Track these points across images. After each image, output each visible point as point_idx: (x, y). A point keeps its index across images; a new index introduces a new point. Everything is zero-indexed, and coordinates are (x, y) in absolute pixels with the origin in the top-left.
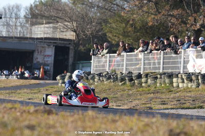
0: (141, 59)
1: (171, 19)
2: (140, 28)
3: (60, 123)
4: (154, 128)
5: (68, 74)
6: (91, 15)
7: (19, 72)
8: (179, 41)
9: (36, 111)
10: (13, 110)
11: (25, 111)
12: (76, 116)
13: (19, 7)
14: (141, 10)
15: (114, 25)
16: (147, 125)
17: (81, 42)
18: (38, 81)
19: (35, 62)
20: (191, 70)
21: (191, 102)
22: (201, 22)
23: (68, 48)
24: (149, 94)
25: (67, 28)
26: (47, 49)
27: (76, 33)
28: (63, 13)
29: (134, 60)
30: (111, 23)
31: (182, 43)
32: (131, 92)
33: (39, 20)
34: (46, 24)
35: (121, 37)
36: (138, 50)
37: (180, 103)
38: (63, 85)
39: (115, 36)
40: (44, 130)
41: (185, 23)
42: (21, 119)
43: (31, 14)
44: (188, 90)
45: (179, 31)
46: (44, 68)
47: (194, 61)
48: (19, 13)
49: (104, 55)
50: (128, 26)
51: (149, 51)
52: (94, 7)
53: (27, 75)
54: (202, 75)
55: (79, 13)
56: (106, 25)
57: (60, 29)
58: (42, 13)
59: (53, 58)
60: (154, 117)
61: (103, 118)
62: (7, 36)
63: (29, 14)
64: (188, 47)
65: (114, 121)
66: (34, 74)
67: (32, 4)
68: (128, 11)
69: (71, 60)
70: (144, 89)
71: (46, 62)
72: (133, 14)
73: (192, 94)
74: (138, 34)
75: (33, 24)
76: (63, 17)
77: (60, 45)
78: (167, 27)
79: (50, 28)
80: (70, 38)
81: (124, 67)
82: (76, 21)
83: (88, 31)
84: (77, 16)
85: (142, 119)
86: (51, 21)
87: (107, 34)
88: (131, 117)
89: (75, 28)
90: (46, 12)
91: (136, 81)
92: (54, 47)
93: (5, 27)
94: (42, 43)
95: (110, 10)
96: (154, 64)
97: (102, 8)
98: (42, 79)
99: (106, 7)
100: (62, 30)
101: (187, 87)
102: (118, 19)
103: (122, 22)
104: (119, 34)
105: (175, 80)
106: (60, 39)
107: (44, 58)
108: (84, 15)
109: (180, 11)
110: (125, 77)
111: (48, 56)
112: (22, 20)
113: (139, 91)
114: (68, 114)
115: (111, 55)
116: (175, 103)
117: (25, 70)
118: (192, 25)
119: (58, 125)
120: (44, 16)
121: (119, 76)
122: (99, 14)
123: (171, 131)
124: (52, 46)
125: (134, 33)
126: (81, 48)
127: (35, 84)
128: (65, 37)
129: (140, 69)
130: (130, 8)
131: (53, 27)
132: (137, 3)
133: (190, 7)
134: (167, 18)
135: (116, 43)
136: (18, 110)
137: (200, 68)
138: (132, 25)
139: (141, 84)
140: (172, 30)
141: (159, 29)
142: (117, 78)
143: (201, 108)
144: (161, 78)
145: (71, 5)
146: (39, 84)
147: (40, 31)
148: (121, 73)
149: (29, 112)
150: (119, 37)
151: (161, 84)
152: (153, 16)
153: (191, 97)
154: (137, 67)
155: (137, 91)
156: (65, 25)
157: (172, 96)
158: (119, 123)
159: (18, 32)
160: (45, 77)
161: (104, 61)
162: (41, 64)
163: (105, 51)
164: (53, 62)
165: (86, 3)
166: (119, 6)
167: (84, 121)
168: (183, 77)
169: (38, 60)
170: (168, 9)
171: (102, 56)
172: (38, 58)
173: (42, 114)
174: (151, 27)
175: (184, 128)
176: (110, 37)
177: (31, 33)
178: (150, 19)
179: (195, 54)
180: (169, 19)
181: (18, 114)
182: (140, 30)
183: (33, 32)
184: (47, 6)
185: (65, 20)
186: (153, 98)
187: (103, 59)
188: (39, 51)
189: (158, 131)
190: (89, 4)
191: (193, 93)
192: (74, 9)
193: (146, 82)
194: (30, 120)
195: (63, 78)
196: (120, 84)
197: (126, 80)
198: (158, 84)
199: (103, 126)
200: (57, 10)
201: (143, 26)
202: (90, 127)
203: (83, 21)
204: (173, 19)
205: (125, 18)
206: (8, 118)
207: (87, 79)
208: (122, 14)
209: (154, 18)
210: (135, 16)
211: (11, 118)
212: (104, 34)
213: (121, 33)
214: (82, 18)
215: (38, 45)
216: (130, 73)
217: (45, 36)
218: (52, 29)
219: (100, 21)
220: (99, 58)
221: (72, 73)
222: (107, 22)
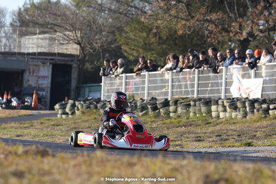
0: (168, 80)
1: (208, 26)
2: (167, 38)
3: (59, 167)
4: (185, 173)
5: (71, 102)
6: (100, 21)
7: (5, 100)
8: (218, 55)
9: (26, 152)
11: (10, 152)
12: (80, 159)
13: (3, 11)
14: (167, 15)
15: (131, 35)
16: (175, 169)
17: (87, 58)
18: (29, 112)
19: (25, 85)
20: (235, 94)
21: (235, 137)
22: (249, 29)
23: (70, 66)
24: (178, 127)
25: (69, 40)
26: (42, 69)
27: (81, 46)
28: (63, 19)
29: (158, 81)
30: (127, 33)
31: (224, 59)
32: (155, 125)
33: (31, 29)
34: (40, 34)
35: (141, 50)
36: (165, 68)
37: (221, 140)
38: (64, 116)
39: (133, 49)
40: (37, 178)
41: (228, 31)
42: (5, 163)
44: (232, 121)
45: (219, 42)
46: (37, 94)
47: (240, 82)
48: (3, 20)
49: (118, 75)
50: (150, 36)
51: (178, 69)
52: (104, 11)
53: (14, 103)
54: (250, 100)
55: (84, 19)
56: (120, 35)
57: (59, 41)
58: (35, 19)
59: (49, 80)
60: (184, 158)
61: (116, 161)
63: (18, 22)
64: (231, 64)
65: (131, 165)
66: (24, 102)
67: (21, 6)
68: (150, 16)
69: (74, 83)
70: (173, 120)
71: (41, 86)
72: (156, 20)
73: (238, 127)
74: (164, 46)
75: (22, 34)
76: (63, 25)
77: (59, 62)
78: (203, 36)
79: (46, 39)
80: (73, 53)
81: (146, 92)
82: (81, 30)
83: (96, 43)
84: (81, 23)
85: (168, 161)
86: (46, 30)
87: (122, 47)
88: (154, 160)
89: (79, 39)
90: (39, 18)
91: (161, 110)
92: (51, 66)
94: (35, 60)
95: (125, 15)
96: (186, 86)
97: (115, 12)
98: (35, 108)
99: (121, 11)
100: (61, 42)
101: (231, 117)
102: (137, 26)
103: (142, 30)
104: (138, 47)
105: (214, 108)
106: (59, 54)
107: (37, 81)
108: (92, 21)
109: (220, 15)
110: (146, 105)
111: (44, 77)
112: (8, 29)
113: (166, 123)
114: (69, 155)
115: (127, 75)
116: (214, 139)
117: (13, 97)
118: (237, 33)
119: (55, 170)
120: (38, 24)
121: (138, 104)
122: (110, 20)
123: (207, 177)
124: (48, 64)
125: (158, 46)
126: (88, 66)
127: (25, 115)
128: (65, 52)
129: (166, 93)
130: (153, 11)
131: (50, 37)
132: (162, 5)
133: (234, 10)
134: (203, 25)
135: (134, 58)
136: (1, 151)
137: (247, 91)
138: (155, 35)
139: (168, 113)
140: (209, 40)
141: (192, 39)
142: (136, 106)
143: (249, 146)
144: (195, 105)
145: (73, 8)
146: (30, 115)
147: (32, 44)
148: (141, 99)
149: (16, 153)
150: (138, 51)
151: (195, 113)
152: (183, 22)
153: (235, 131)
154: (164, 90)
155: (163, 124)
156: (65, 35)
157: (211, 129)
158: (137, 168)
159: (2, 45)
160: (40, 106)
161: (118, 84)
162: (33, 89)
163: (120, 70)
164: (49, 86)
165: (93, 5)
166: (138, 9)
167: (90, 165)
168: (225, 104)
169: (30, 83)
170: (203, 12)
171: (116, 76)
172: (30, 80)
173: (34, 156)
174: (182, 37)
175: (224, 174)
176: (125, 51)
177: (20, 46)
178: (179, 26)
179: (241, 73)
180: (205, 25)
181: (2, 156)
182: (166, 41)
183: (22, 46)
184: (40, 9)
185: (66, 29)
186: (184, 133)
187: (117, 81)
188: (31, 71)
189: (189, 178)
190: (97, 7)
191: (238, 125)
192: (77, 14)
193: (175, 111)
194: (17, 165)
195: (63, 107)
196: (140, 114)
197: (148, 108)
198: (191, 114)
199: (116, 171)
200: (55, 14)
201: (170, 35)
202: (99, 173)
203: (90, 30)
204: (211, 25)
205: (145, 24)
207: (96, 107)
208: (143, 20)
209: (185, 24)
210: (159, 22)
212: (118, 47)
213: (141, 45)
214: (88, 26)
215: (30, 63)
216: (153, 99)
217: (39, 51)
218: (48, 41)
219: (113, 29)
220: (111, 79)
221: (75, 100)
222: (122, 30)
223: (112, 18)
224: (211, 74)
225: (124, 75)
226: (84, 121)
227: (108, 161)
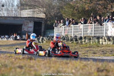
1: (98, 6)
2: (81, 11)
3: (37, 64)
4: (89, 67)
5: (41, 37)
6: (54, 4)
9: (23, 58)
10: (11, 57)
11: (17, 58)
12: (46, 61)
14: (81, 1)
15: (66, 10)
16: (85, 65)
17: (48, 19)
18: (24, 41)
19: (23, 30)
21: (110, 52)
23: (41, 23)
24: (86, 48)
25: (41, 12)
26: (29, 24)
27: (46, 15)
28: (38, 3)
30: (65, 9)
32: (76, 47)
33: (25, 7)
34: (29, 9)
37: (104, 53)
39: (67, 16)
40: (28, 69)
41: (106, 8)
42: (15, 63)
43: (20, 4)
44: (108, 46)
45: (103, 13)
46: (28, 34)
47: (111, 29)
48: (13, 3)
49: (61, 26)
50: (74, 10)
53: (18, 38)
55: (47, 3)
56: (62, 10)
57: (37, 12)
58: (27, 3)
59: (33, 28)
60: (89, 61)
61: (60, 62)
62: (7, 16)
64: (108, 22)
65: (67, 63)
66: (22, 37)
68: (74, 2)
69: (43, 30)
70: (84, 45)
71: (29, 31)
72: (77, 3)
73: (110, 48)
74: (80, 14)
75: (21, 9)
77: (36, 21)
78: (96, 10)
79: (31, 11)
80: (42, 17)
81: (73, 33)
82: (46, 7)
83: (52, 13)
84: (46, 5)
85: (82, 62)
86: (31, 8)
87: (63, 15)
88: (76, 61)
89: (45, 11)
90: (29, 3)
91: (79, 41)
92: (33, 22)
93: (6, 11)
94: (27, 20)
95: (64, 1)
100: (38, 13)
101: (108, 44)
102: (69, 6)
103: (71, 8)
104: (69, 15)
105: (101, 40)
106: (37, 18)
107: (28, 29)
108: (50, 4)
109: (103, 1)
110: (73, 39)
111: (30, 27)
112: (15, 7)
113: (81, 46)
114: (41, 59)
116: (101, 53)
117: (17, 35)
118: (110, 9)
119: (35, 66)
120: (28, 5)
121: (69, 38)
122: (58, 4)
123: (98, 68)
124: (32, 22)
125: (78, 14)
126: (49, 23)
127: (23, 43)
128: (39, 17)
129: (81, 34)
131: (33, 11)
134: (96, 6)
136: (13, 57)
138: (76, 10)
139: (82, 42)
140: (99, 12)
142: (68, 39)
144: (93, 39)
147: (26, 13)
148: (71, 36)
149: (19, 59)
150: (69, 16)
151: (93, 42)
152: (88, 5)
153: (109, 50)
156: (39, 10)
157: (99, 49)
158: (69, 65)
159: (13, 14)
162: (26, 32)
164: (33, 31)
167: (50, 63)
168: (105, 38)
169: (25, 29)
172: (25, 28)
173: (27, 60)
174: (88, 11)
176: (64, 17)
177: (20, 14)
178: (86, 6)
179: (112, 26)
180: (97, 6)
181: (14, 60)
182: (81, 12)
183: (22, 14)
185: (40, 7)
186: (88, 50)
187: (61, 29)
188: (25, 24)
189: (91, 69)
191: (111, 47)
193: (85, 41)
194: (20, 63)
195: (38, 39)
196: (70, 42)
198: (91, 43)
199: (61, 66)
200: (35, 1)
201: (83, 10)
202: (53, 67)
203: (49, 8)
205: (72, 5)
206: (8, 62)
207: (52, 40)
208: (71, 3)
209: (89, 6)
210: (78, 4)
211: (9, 62)
212: (61, 15)
213: (70, 14)
214: (49, 6)
215: (25, 21)
216: (75, 36)
217: (29, 16)
218: (32, 12)
219: (59, 7)
220: (58, 28)
221: (43, 36)
222: (63, 8)
223: (58, 3)
224: (100, 26)
225: (63, 26)
226: (47, 45)
227: (57, 62)
